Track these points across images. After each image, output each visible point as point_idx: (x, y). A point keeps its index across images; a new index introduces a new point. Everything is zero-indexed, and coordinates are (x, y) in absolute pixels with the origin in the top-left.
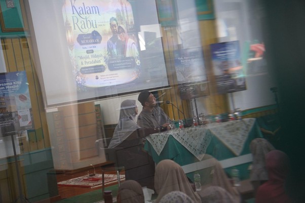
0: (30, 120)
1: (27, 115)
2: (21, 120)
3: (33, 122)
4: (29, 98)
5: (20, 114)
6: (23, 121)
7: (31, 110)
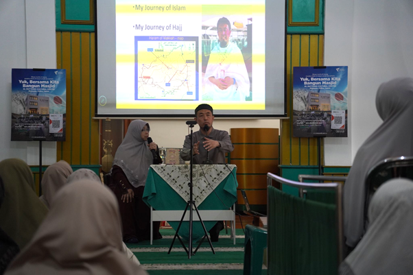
0: (61, 127)
1: (59, 121)
2: (51, 125)
3: (64, 130)
4: (64, 101)
5: (51, 118)
6: (54, 126)
7: (64, 115)
